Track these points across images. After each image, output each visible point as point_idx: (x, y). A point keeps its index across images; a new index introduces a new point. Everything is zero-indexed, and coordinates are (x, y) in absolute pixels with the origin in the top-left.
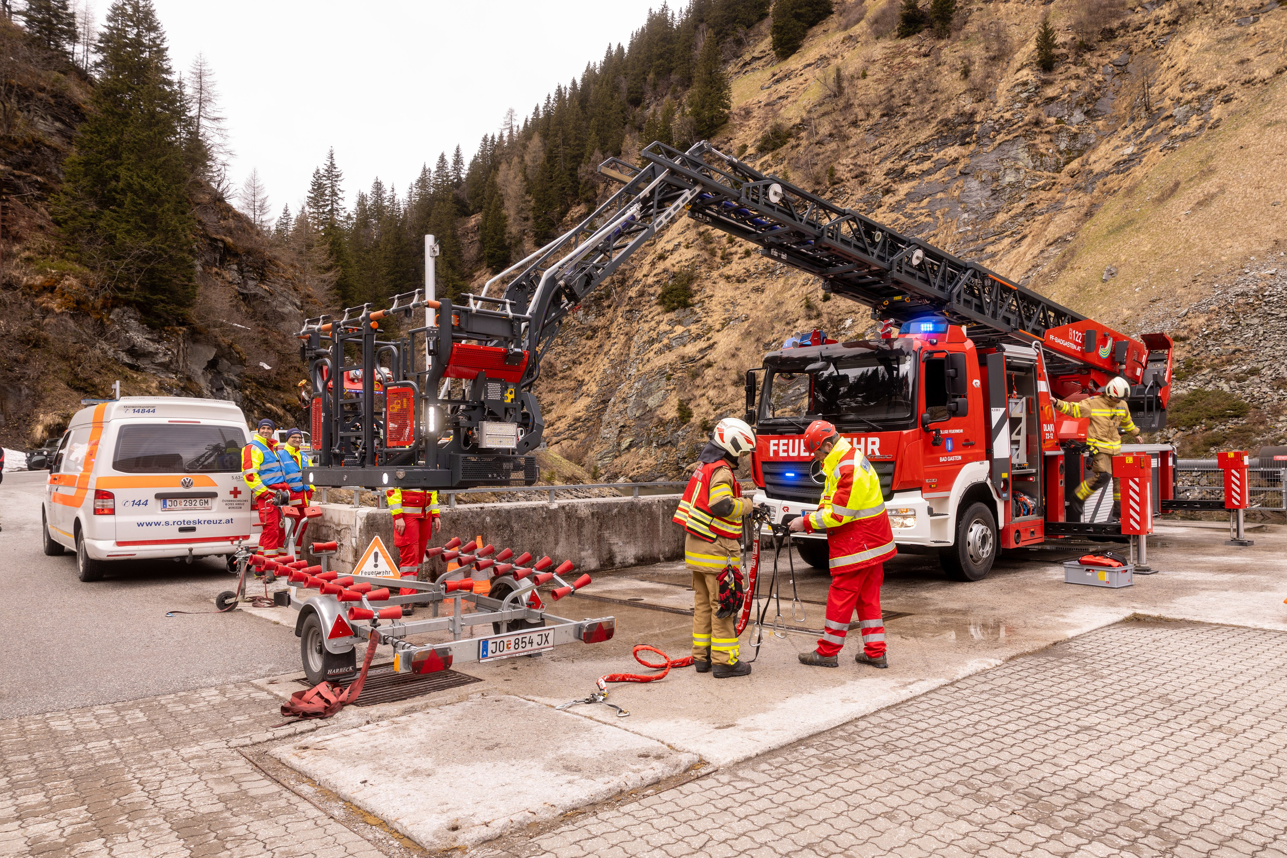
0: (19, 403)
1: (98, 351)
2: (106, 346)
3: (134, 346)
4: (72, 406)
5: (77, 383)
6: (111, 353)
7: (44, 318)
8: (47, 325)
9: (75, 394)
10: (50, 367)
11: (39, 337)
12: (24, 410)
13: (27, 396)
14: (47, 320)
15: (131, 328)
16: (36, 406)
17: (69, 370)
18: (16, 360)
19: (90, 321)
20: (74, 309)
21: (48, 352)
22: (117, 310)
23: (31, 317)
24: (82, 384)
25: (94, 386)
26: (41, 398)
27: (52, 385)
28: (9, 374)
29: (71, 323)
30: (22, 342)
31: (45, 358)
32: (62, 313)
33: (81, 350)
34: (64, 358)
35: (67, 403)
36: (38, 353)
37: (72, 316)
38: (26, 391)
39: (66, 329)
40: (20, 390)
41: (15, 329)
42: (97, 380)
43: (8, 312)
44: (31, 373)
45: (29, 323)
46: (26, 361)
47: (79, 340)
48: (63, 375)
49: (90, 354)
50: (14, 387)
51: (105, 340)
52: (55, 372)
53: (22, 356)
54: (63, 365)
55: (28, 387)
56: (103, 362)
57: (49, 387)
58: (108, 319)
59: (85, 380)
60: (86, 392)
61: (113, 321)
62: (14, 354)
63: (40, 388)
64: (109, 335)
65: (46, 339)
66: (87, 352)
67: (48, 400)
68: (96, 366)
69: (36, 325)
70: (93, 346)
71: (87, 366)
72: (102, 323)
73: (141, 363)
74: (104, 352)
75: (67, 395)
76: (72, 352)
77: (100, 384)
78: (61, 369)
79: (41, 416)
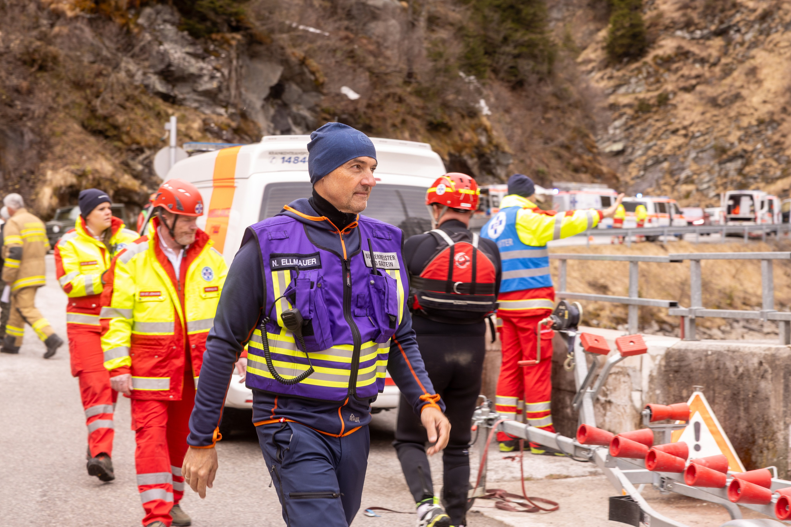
0: (20, 154)
1: (122, 75)
2: (132, 67)
3: (170, 65)
4: (89, 159)
5: (94, 123)
6: (139, 76)
7: (52, 25)
8: (56, 36)
9: (92, 139)
10: (60, 100)
11: (46, 55)
12: (28, 165)
13: (32, 143)
14: (56, 29)
15: (165, 37)
16: (42, 158)
17: (84, 103)
18: (17, 90)
19: (113, 28)
20: (92, 11)
21: (58, 76)
22: (148, 10)
23: (37, 26)
24: (101, 125)
25: (116, 127)
26: (49, 147)
27: (62, 127)
28: (10, 112)
29: (88, 34)
30: (25, 63)
31: (54, 87)
32: (76, 17)
33: (99, 74)
34: (78, 85)
35: (81, 153)
36: (44, 79)
37: (91, 22)
38: (29, 136)
39: (80, 42)
40: (22, 135)
41: (15, 45)
42: (120, 119)
43: (7, 19)
44: (37, 109)
45: (35, 33)
46: (30, 92)
47: (98, 57)
48: (76, 112)
49: (113, 78)
50: (14, 130)
51: (132, 56)
52: (66, 107)
53: (24, 84)
54: (76, 96)
55: (32, 130)
56: (129, 91)
57: (59, 130)
58: (137, 25)
59: (105, 118)
60: (107, 137)
61: (142, 28)
62: (14, 81)
63: (46, 131)
64: (137, 49)
65: (55, 59)
66: (108, 76)
67: (58, 150)
68: (119, 98)
69: (43, 37)
70: (116, 67)
71: (107, 96)
72: (129, 32)
73: (179, 92)
74: (131, 75)
75: (82, 142)
76: (88, 75)
77: (124, 124)
78: (73, 102)
79: (49, 174)
